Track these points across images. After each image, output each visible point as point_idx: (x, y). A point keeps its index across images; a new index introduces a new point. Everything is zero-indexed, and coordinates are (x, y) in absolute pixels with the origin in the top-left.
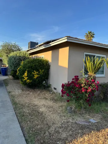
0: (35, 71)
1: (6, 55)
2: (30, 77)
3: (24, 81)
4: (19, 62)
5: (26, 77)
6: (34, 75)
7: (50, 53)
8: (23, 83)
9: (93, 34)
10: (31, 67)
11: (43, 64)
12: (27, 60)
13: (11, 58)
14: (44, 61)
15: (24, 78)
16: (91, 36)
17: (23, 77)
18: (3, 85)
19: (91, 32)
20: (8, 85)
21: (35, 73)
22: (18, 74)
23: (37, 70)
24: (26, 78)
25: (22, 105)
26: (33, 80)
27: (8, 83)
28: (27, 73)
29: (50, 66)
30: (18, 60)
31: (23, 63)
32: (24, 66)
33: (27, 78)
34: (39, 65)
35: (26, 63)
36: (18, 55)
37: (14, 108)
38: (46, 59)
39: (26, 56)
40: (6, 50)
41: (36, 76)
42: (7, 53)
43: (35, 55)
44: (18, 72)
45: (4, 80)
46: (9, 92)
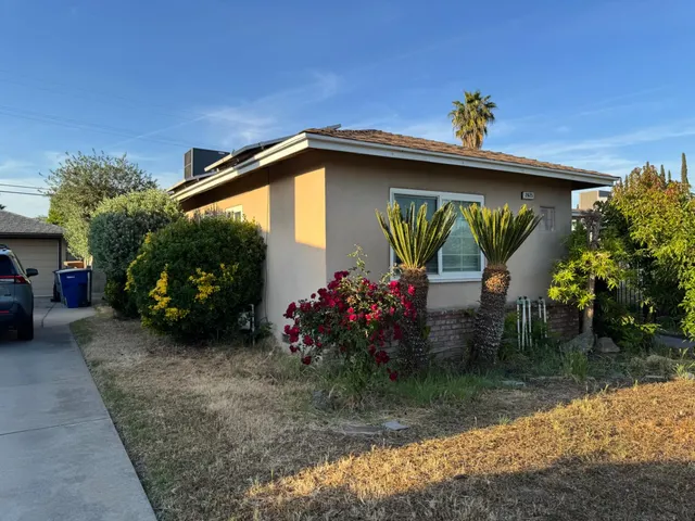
0: (198, 270)
1: (80, 211)
2: (180, 295)
3: (154, 313)
4: (134, 236)
5: (166, 296)
6: (195, 287)
7: (263, 192)
8: (154, 325)
9: (487, 106)
10: (185, 253)
11: (236, 241)
12: (169, 227)
13: (101, 222)
14: (239, 226)
15: (156, 303)
16: (481, 113)
17: (152, 298)
18: (69, 343)
19: (477, 97)
20: (90, 340)
21: (202, 278)
22: (131, 285)
23: (210, 266)
24: (163, 302)
25: (142, 398)
26: (191, 310)
27: (92, 333)
28: (165, 280)
29: (265, 247)
30: (130, 228)
31: (152, 239)
32: (153, 253)
33: (166, 299)
34: (219, 243)
35: (162, 239)
36: (131, 208)
37: (109, 410)
38: (250, 221)
39: (166, 210)
40: (83, 192)
41: (205, 292)
42: (86, 204)
43: (210, 207)
44: (131, 280)
45: (74, 326)
46: (95, 364)
